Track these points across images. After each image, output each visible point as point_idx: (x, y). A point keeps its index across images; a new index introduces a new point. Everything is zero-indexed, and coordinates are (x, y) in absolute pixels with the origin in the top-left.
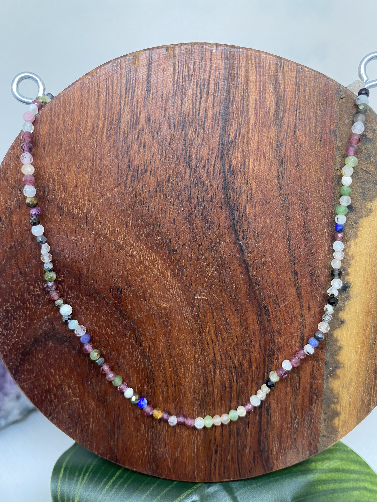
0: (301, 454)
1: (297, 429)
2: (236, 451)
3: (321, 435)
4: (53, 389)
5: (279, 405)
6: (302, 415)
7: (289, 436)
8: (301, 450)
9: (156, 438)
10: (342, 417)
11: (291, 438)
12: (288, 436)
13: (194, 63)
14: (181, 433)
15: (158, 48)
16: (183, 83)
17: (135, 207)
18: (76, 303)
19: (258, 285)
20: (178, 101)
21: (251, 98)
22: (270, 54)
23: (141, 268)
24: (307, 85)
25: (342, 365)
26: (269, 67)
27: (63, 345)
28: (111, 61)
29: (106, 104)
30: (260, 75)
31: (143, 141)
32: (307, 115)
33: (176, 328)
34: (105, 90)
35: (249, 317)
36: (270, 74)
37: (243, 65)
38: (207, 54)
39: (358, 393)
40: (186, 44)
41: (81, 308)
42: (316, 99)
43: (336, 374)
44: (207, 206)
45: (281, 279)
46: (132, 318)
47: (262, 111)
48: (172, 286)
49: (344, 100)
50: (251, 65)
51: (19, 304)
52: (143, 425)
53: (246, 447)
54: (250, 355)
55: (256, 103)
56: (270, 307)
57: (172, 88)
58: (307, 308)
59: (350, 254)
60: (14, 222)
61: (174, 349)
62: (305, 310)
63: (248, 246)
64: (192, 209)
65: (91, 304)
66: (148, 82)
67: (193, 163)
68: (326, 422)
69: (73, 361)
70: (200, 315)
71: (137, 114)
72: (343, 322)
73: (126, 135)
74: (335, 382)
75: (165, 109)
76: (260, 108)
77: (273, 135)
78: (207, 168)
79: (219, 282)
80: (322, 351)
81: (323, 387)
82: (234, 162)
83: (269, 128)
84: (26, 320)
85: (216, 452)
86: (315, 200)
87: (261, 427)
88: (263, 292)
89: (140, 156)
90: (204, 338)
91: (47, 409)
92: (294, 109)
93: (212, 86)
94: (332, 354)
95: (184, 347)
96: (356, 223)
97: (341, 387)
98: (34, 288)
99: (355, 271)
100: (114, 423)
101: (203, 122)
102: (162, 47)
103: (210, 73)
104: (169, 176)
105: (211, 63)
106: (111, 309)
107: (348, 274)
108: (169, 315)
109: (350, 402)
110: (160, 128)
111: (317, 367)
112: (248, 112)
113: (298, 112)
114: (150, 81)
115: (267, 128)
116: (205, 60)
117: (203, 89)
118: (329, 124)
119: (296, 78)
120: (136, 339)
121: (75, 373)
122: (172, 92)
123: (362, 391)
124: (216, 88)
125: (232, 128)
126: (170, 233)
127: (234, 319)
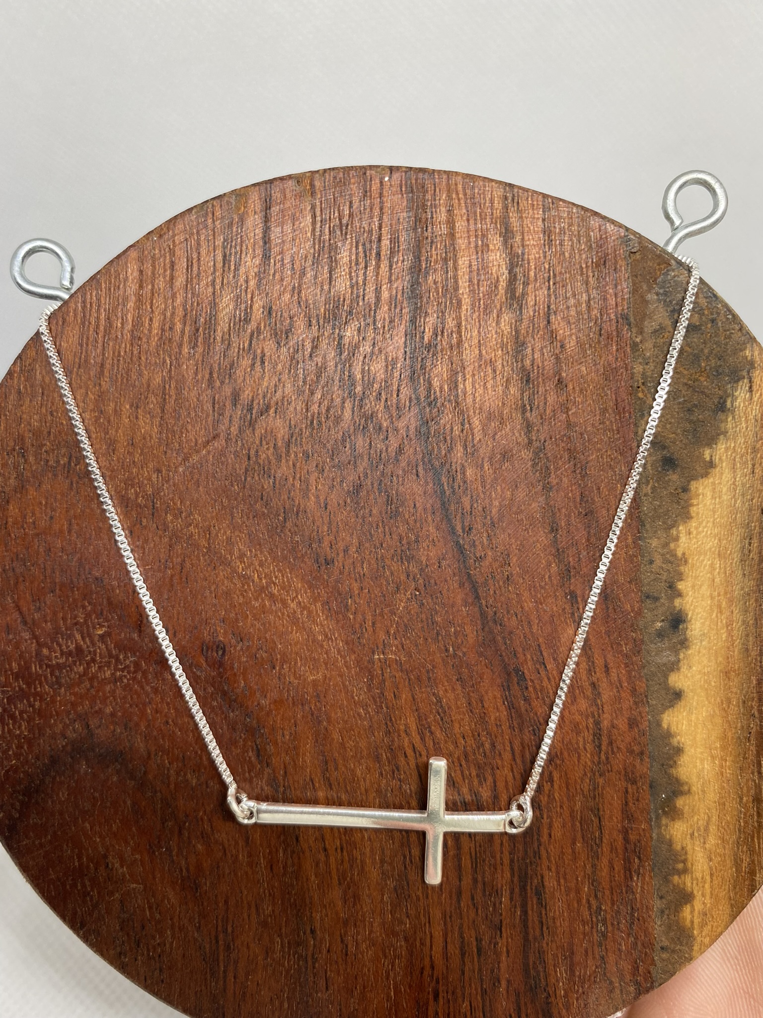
0: (618, 991)
1: (604, 935)
2: (479, 990)
3: (657, 947)
4: (88, 867)
5: (562, 881)
6: (613, 904)
7: (590, 953)
8: (617, 985)
9: (306, 968)
10: (698, 905)
11: (594, 958)
12: (586, 952)
13: (351, 203)
14: (360, 956)
15: (282, 179)
16: (332, 242)
17: (249, 479)
18: (134, 679)
19: (501, 625)
20: (322, 274)
21: (460, 262)
22: (492, 180)
23: (263, 600)
24: (565, 233)
25: (686, 788)
26: (492, 201)
27: (110, 770)
28: (195, 206)
29: (187, 286)
30: (475, 220)
31: (259, 351)
32: (569, 287)
33: (339, 723)
34: (185, 260)
35: (487, 693)
36: (495, 215)
37: (441, 202)
38: (373, 185)
39: (727, 847)
40: (333, 169)
41: (143, 689)
42: (584, 256)
43: (676, 807)
44: (388, 470)
45: (545, 611)
46: (247, 707)
47: (483, 286)
48: (326, 636)
49: (638, 256)
50: (457, 201)
51: (19, 687)
52: (278, 939)
53: (499, 982)
54: (494, 775)
55: (471, 272)
56: (528, 669)
57: (312, 251)
58: (603, 670)
59: (679, 553)
60: (10, 520)
61: (336, 769)
62: (599, 674)
63: (475, 546)
64: (359, 477)
65: (163, 680)
66: (266, 240)
67: (359, 389)
68: (665, 916)
69: (129, 802)
70: (386, 694)
71: (246, 302)
72: (678, 695)
73: (226, 342)
74: (676, 826)
75: (299, 293)
76: (479, 281)
77: (505, 327)
78: (383, 397)
79: (422, 621)
80: (641, 760)
81: (651, 837)
82: (436, 383)
83: (498, 317)
84: (34, 719)
85: (436, 996)
86: (599, 450)
87: (527, 933)
88: (511, 639)
89: (254, 381)
90: (396, 744)
91: (75, 914)
92: (544, 278)
93: (386, 242)
94: (663, 765)
95: (357, 764)
96: (685, 490)
97: (689, 836)
98: (50, 652)
99: (693, 587)
100: (217, 938)
101: (372, 313)
102: (290, 177)
103: (381, 219)
104: (313, 416)
105: (382, 202)
106: (205, 689)
107: (680, 595)
108: (322, 696)
109: (711, 868)
110: (291, 325)
111: (633, 793)
112: (456, 289)
113: (551, 283)
114: (269, 239)
115: (495, 316)
116: (371, 196)
117: (370, 250)
118: (614, 303)
119: (544, 220)
120: (258, 750)
121: (134, 828)
122: (310, 258)
123: (734, 842)
124: (394, 246)
125: (427, 320)
126: (318, 527)
127: (457, 699)
